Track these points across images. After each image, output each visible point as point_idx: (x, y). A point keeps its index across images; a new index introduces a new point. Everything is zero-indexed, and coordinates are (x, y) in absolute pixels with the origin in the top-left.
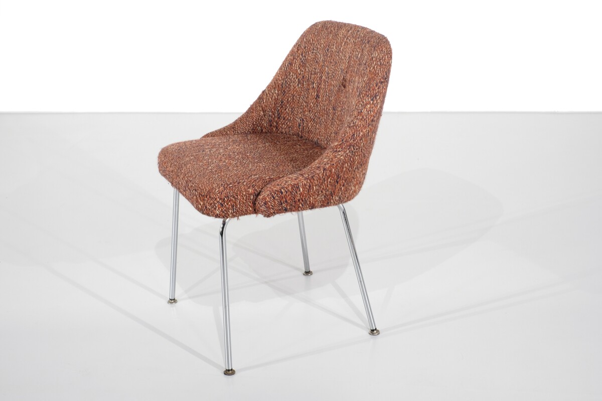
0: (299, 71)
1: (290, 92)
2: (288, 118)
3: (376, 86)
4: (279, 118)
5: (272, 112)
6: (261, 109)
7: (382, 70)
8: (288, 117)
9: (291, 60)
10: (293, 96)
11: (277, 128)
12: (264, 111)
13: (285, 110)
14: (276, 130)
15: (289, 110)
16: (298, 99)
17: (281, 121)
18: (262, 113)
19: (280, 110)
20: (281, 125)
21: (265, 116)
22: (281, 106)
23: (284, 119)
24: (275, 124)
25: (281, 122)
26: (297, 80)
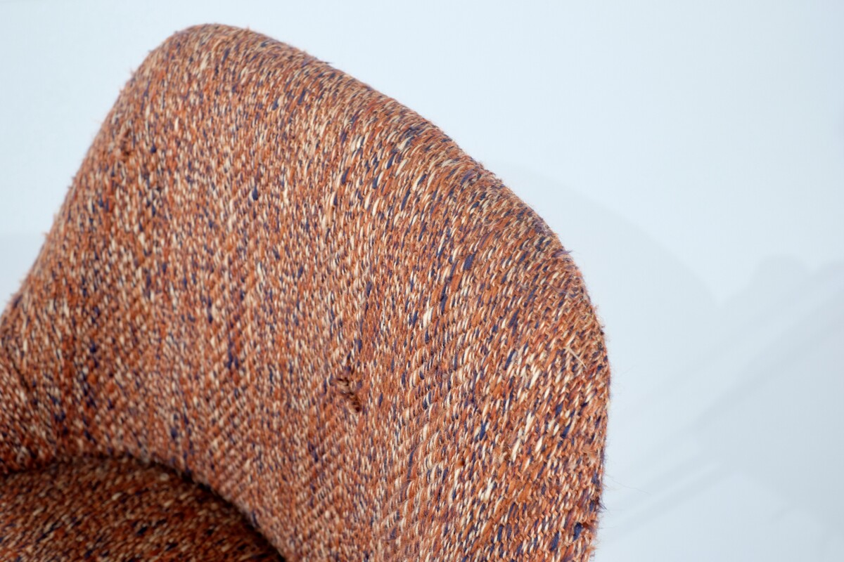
0: (142, 238)
1: (118, 314)
2: (125, 405)
3: (553, 548)
4: (90, 404)
5: (61, 386)
6: (15, 380)
7: (572, 466)
8: (124, 399)
9: (105, 188)
10: (134, 331)
11: (89, 436)
12: (28, 387)
13: (111, 375)
14: (86, 443)
15: (123, 375)
16: (156, 343)
17: (102, 411)
18: (22, 395)
19: (92, 377)
20: (102, 427)
21: (34, 403)
22: (91, 363)
23: (112, 406)
24: (80, 425)
25: (103, 418)
26: (139, 273)
